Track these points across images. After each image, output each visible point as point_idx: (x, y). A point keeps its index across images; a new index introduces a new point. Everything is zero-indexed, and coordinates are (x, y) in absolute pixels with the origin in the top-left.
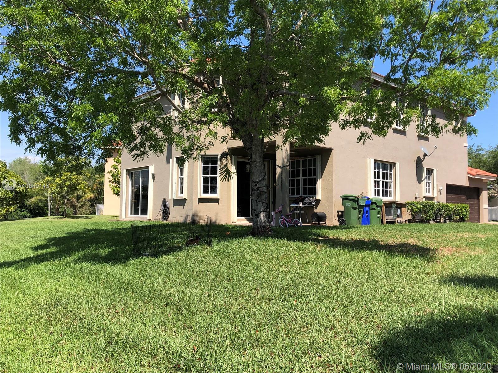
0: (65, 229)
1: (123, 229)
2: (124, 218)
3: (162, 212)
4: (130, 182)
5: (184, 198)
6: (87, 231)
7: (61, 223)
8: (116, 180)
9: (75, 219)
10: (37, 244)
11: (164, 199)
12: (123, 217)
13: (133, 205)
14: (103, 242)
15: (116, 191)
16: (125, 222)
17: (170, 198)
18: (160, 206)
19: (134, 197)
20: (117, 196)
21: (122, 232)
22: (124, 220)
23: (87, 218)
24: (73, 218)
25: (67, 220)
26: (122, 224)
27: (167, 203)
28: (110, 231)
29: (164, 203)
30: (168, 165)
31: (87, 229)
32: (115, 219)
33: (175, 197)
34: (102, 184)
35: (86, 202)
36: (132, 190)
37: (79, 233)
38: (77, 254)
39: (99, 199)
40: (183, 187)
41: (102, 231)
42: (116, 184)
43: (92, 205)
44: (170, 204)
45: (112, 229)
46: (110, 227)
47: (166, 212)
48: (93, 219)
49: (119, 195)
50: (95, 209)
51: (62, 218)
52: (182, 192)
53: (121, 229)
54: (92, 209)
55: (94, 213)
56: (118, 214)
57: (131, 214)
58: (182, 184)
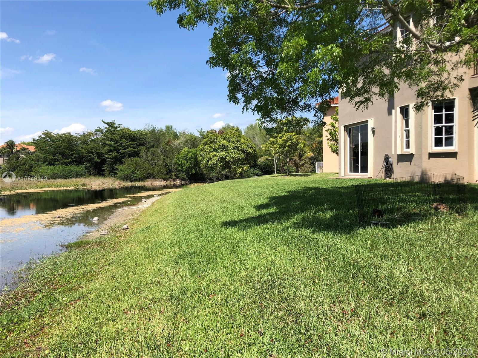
0: (286, 187)
1: (343, 188)
2: (344, 176)
3: (384, 169)
4: (348, 139)
5: (411, 153)
6: (306, 190)
7: (284, 181)
8: (334, 138)
9: (297, 177)
10: (260, 203)
11: (386, 155)
12: (343, 174)
13: (352, 162)
14: (322, 204)
15: (334, 149)
16: (345, 179)
17: (393, 153)
18: (382, 163)
19: (352, 155)
20: (335, 153)
21: (343, 191)
22: (344, 178)
23: (307, 175)
24: (295, 175)
25: (289, 178)
26: (342, 183)
27: (390, 160)
28: (329, 190)
29: (387, 159)
30: (390, 117)
31: (307, 188)
32: (335, 177)
33: (399, 152)
34: (321, 143)
35: (307, 161)
36: (350, 148)
37: (299, 192)
38: (296, 217)
39: (318, 157)
40: (408, 141)
41: (322, 190)
42: (334, 142)
43: (313, 164)
44: (393, 160)
45: (331, 187)
46: (329, 186)
47: (388, 169)
48: (313, 176)
49: (337, 153)
50: (315, 167)
51: (285, 176)
52: (408, 146)
53: (341, 188)
54: (312, 167)
55: (314, 171)
56: (337, 171)
57: (351, 171)
58: (408, 136)
